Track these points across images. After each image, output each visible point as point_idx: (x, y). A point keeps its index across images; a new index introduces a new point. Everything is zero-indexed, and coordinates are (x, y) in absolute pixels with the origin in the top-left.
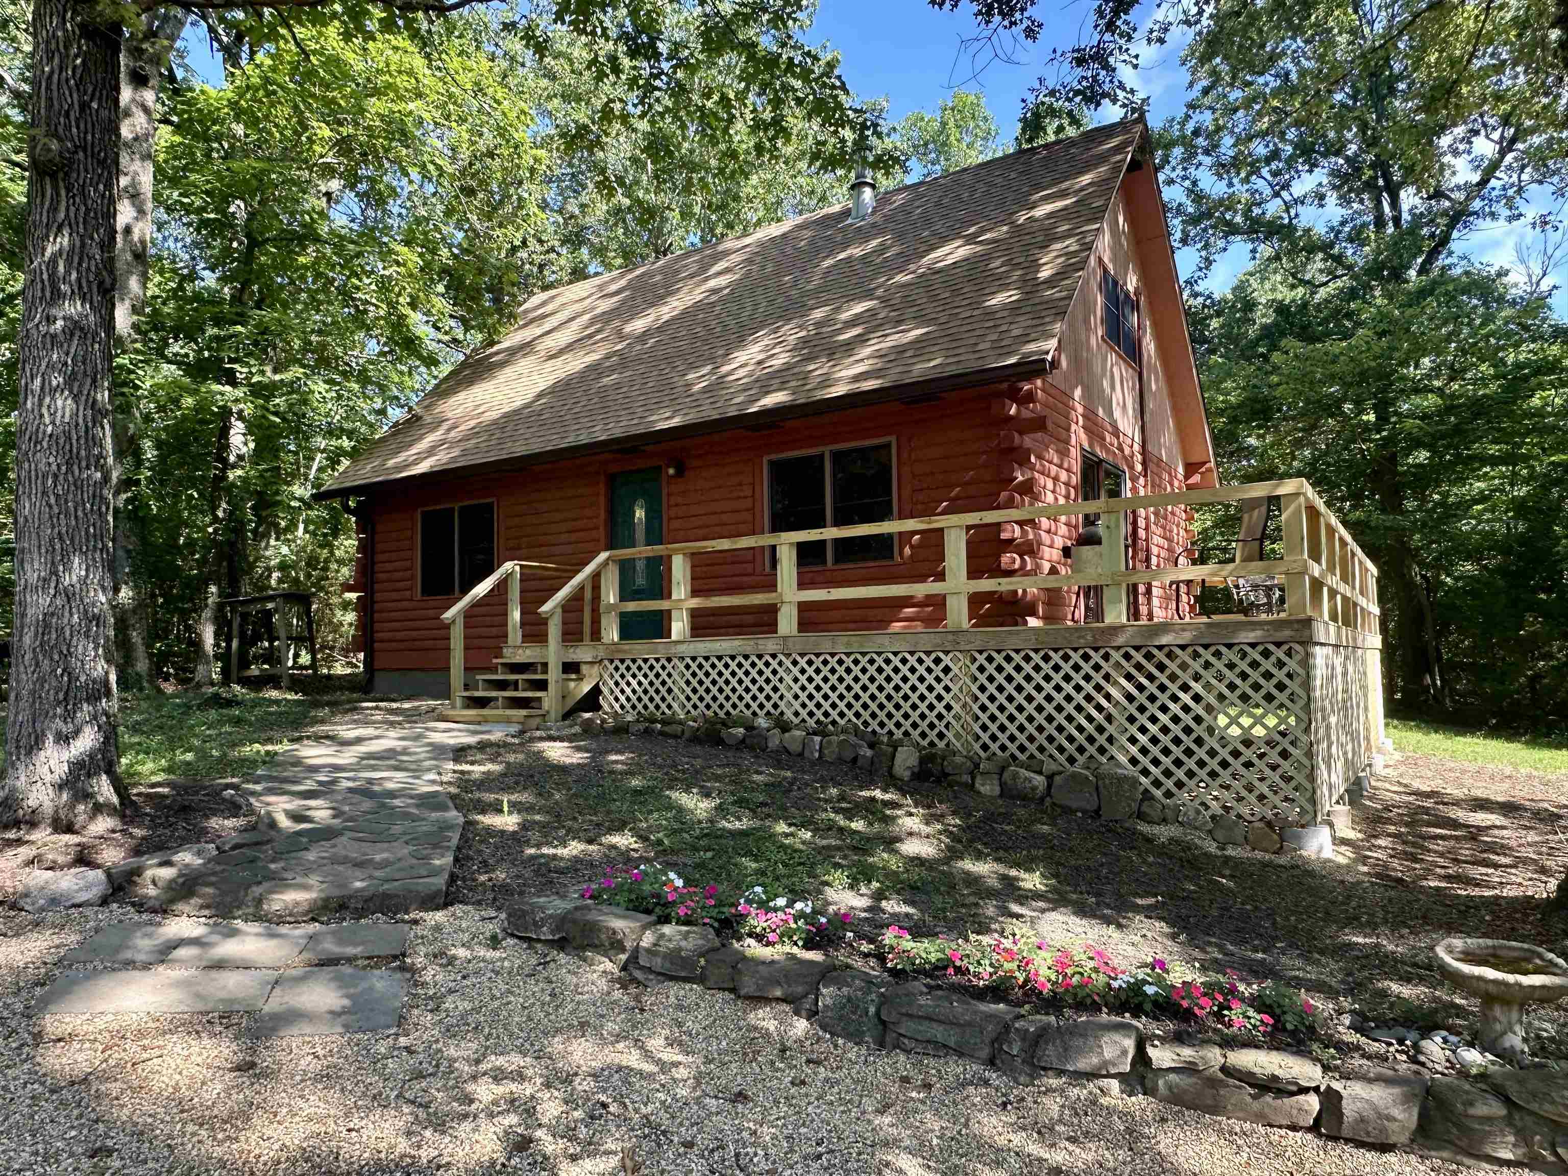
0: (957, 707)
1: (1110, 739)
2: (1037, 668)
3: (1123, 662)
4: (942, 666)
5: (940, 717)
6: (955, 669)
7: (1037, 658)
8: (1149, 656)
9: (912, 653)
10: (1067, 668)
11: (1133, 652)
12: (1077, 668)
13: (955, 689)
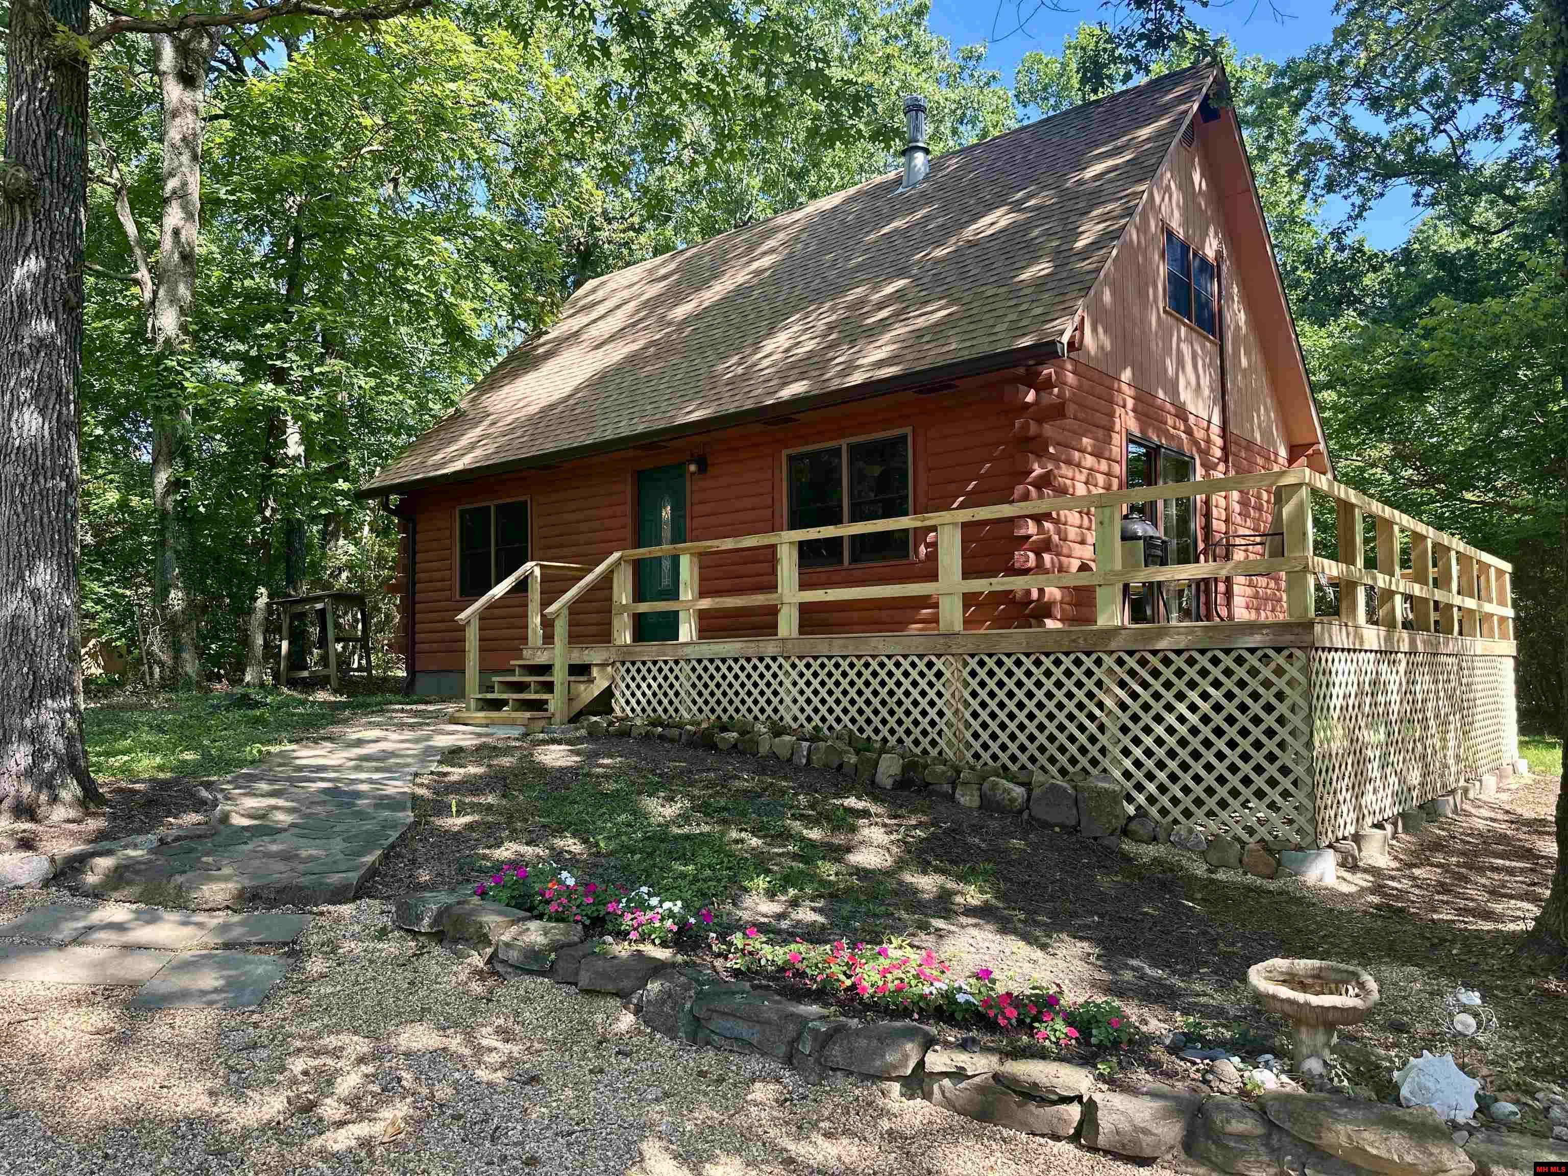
0: (949, 714)
1: (1103, 751)
2: (1029, 674)
3: (1116, 668)
4: (935, 669)
5: (933, 723)
6: (947, 674)
7: (1028, 663)
8: (1143, 662)
9: (905, 657)
10: (1058, 673)
11: (1126, 657)
12: (1068, 673)
13: (947, 695)
